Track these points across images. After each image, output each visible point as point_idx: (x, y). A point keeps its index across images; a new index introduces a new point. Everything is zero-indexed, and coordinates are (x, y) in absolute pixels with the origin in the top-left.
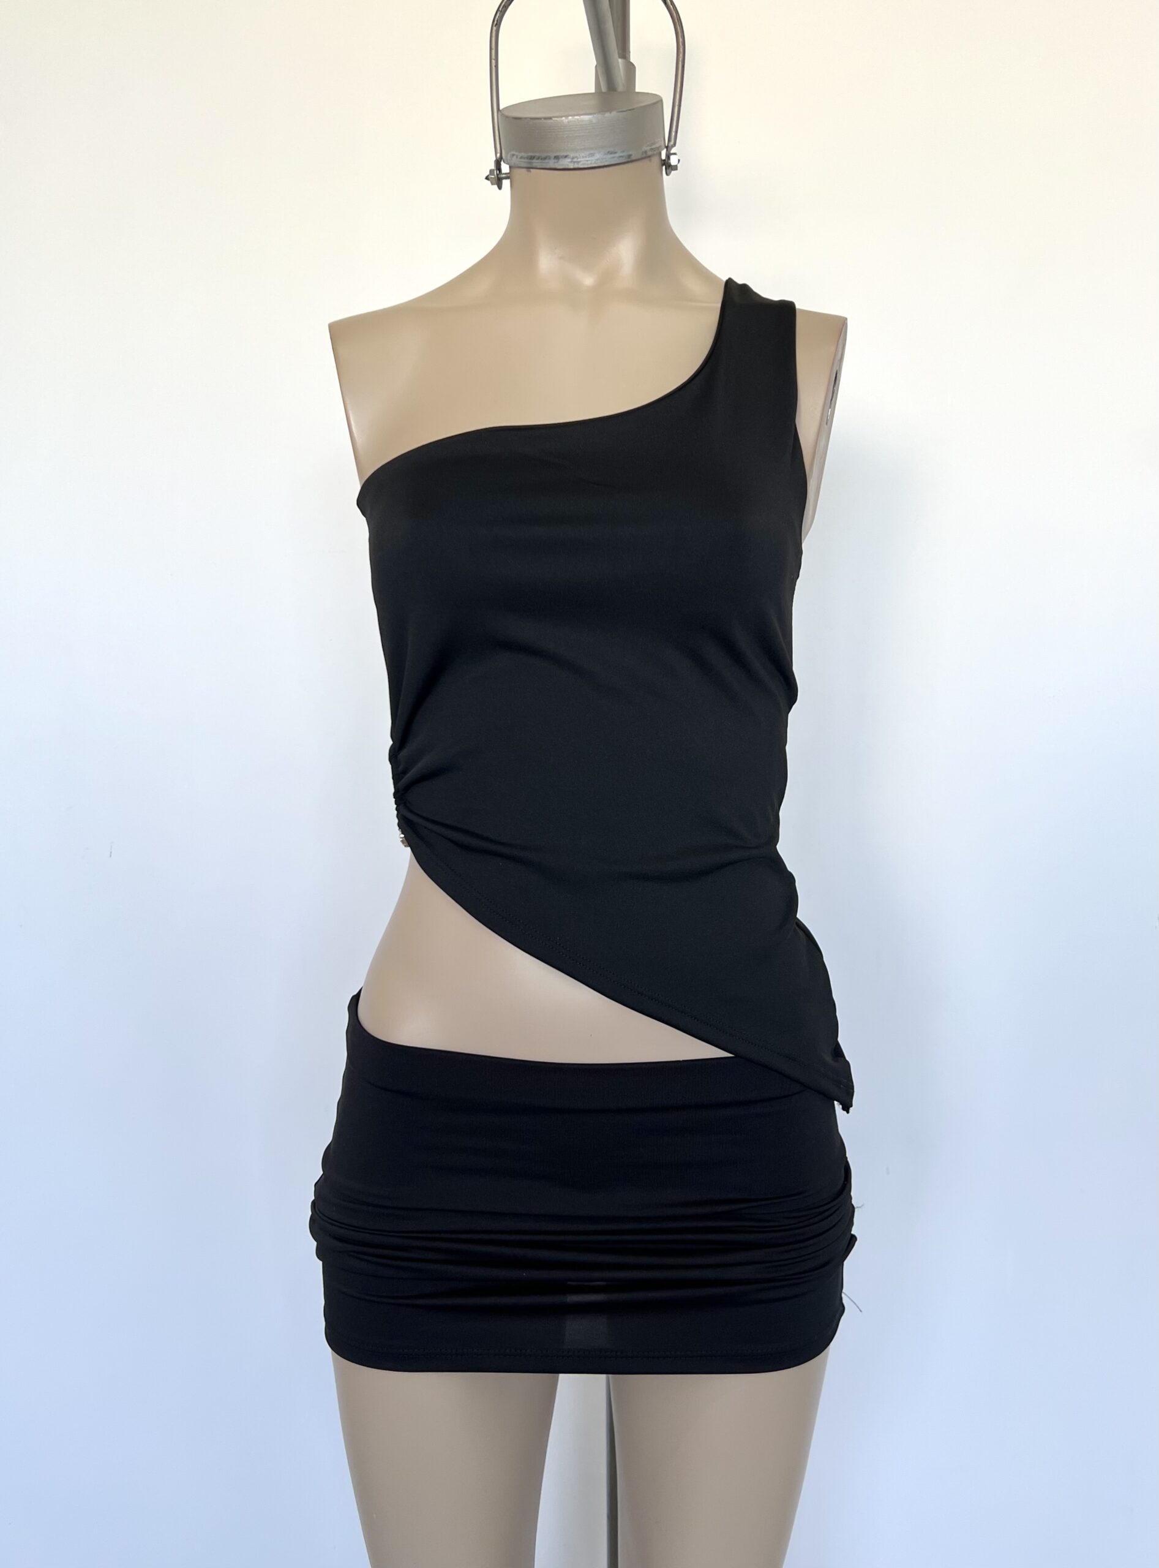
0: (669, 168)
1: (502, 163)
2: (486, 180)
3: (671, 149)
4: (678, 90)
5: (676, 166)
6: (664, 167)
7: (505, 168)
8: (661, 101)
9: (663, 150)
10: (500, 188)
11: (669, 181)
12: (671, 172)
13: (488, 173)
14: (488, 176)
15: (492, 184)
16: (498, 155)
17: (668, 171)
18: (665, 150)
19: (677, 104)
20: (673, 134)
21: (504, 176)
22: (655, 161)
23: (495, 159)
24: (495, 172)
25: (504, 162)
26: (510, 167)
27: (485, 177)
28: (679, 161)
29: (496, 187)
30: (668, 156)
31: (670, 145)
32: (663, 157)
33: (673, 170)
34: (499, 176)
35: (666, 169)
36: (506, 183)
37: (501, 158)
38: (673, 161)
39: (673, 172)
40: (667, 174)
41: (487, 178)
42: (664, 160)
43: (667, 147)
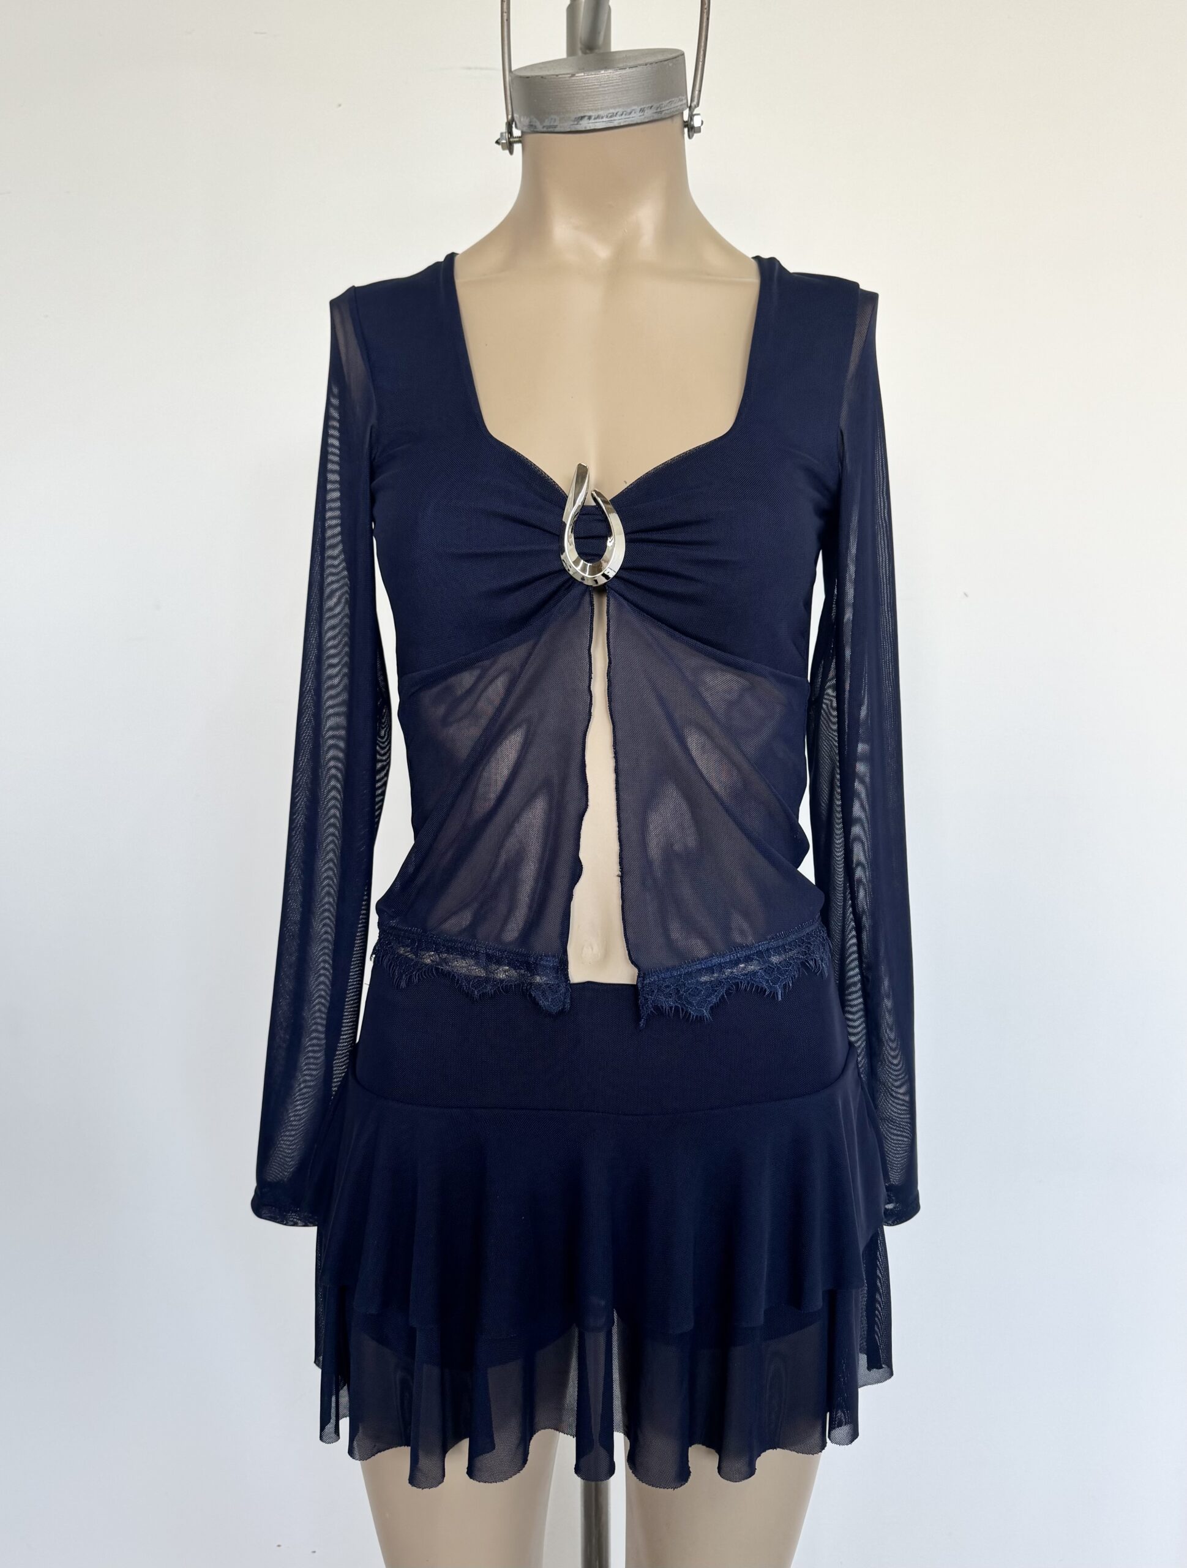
0: (692, 129)
1: (514, 126)
2: (497, 145)
3: (694, 110)
4: (703, 44)
5: (700, 127)
6: (686, 130)
7: (517, 133)
8: (683, 54)
9: (683, 110)
10: (511, 152)
11: (691, 145)
12: (693, 136)
13: (498, 137)
14: (499, 139)
15: (503, 149)
16: (510, 117)
17: (691, 134)
18: (688, 109)
19: (701, 60)
20: (697, 92)
21: (515, 140)
22: (677, 122)
23: (506, 121)
24: (507, 134)
25: (516, 124)
26: (523, 133)
27: (495, 140)
28: (702, 122)
29: (507, 152)
30: (691, 117)
31: (693, 105)
32: (686, 118)
33: (695, 132)
34: (511, 140)
35: (689, 131)
36: (518, 147)
37: (513, 120)
38: (696, 122)
39: (695, 135)
40: (690, 137)
41: (497, 142)
42: (685, 122)
43: (690, 107)
